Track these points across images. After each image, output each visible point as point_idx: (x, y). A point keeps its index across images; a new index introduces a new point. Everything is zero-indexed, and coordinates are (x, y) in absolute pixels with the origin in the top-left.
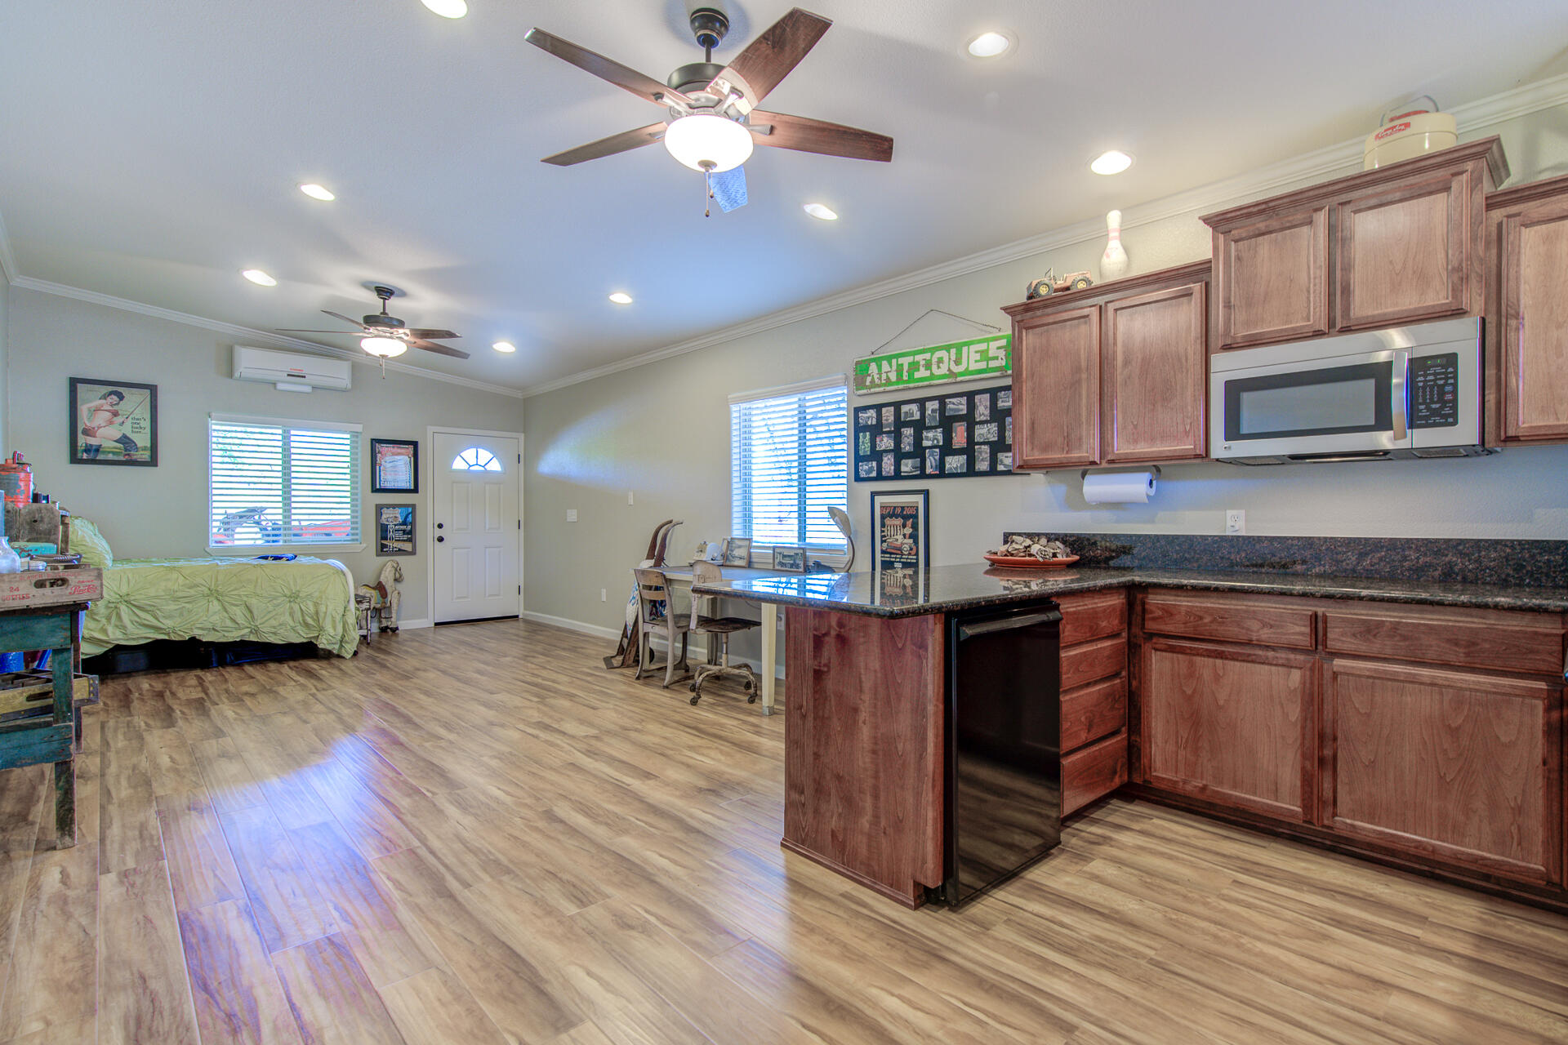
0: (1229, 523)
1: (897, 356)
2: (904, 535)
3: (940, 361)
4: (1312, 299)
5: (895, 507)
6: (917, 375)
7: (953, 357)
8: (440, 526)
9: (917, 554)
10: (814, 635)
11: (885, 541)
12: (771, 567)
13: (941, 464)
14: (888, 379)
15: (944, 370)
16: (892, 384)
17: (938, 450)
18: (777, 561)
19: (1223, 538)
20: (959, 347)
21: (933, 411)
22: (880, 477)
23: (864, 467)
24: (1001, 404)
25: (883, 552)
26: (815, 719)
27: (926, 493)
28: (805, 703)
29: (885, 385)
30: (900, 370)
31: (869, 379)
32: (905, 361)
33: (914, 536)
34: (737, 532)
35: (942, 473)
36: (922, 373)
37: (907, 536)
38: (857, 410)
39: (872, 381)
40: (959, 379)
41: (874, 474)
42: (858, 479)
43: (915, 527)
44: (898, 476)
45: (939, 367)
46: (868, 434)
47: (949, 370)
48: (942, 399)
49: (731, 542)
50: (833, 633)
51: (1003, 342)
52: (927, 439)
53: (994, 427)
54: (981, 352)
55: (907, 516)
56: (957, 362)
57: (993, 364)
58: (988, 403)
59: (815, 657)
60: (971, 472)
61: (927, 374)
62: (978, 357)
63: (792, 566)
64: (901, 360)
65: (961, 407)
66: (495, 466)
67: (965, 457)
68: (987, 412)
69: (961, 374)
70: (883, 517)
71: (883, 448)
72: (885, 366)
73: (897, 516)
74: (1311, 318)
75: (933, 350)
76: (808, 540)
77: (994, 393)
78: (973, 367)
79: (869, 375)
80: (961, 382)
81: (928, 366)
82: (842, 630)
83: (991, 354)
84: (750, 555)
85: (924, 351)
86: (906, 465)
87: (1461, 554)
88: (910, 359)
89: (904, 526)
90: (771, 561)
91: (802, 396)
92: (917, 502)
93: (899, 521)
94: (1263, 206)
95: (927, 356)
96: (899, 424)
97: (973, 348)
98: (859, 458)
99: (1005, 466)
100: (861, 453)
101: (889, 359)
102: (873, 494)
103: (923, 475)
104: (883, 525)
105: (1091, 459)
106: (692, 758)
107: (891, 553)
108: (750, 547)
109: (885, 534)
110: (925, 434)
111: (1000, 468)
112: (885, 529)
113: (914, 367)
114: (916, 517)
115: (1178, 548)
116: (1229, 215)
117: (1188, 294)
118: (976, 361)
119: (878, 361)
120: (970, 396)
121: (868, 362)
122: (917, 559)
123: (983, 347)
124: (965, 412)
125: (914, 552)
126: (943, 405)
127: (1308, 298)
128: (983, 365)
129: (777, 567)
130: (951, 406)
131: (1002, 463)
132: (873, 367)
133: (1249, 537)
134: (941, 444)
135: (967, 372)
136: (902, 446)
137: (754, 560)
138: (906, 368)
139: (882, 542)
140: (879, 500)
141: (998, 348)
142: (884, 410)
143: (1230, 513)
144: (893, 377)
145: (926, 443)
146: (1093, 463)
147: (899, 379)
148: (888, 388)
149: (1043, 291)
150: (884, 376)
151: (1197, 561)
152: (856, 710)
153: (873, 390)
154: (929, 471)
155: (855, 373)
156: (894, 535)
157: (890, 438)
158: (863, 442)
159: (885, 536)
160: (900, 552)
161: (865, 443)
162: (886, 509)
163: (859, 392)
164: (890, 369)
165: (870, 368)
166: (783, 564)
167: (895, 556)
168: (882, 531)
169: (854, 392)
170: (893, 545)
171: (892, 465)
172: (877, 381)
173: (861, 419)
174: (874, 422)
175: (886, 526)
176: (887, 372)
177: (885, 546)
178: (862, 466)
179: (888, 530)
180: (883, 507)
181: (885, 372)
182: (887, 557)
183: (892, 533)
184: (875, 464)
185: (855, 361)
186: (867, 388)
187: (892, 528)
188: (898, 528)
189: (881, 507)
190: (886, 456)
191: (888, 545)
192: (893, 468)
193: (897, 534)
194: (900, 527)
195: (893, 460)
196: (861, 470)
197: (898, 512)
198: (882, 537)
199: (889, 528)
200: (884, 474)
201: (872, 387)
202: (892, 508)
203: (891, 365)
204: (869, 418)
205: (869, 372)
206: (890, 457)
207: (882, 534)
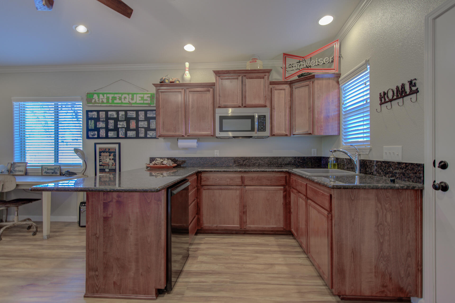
0: (215, 154)
1: (107, 94)
2: (110, 159)
3: (125, 98)
4: (238, 98)
5: (106, 149)
6: (115, 102)
7: (131, 97)
9: (115, 166)
10: (104, 203)
11: (101, 161)
12: (41, 174)
13: (126, 134)
14: (103, 102)
15: (127, 101)
16: (104, 103)
17: (124, 129)
18: (43, 172)
19: (214, 158)
20: (133, 94)
21: (122, 115)
22: (99, 137)
23: (91, 134)
24: (148, 115)
25: (100, 165)
26: (104, 238)
27: (119, 144)
28: (98, 232)
29: (101, 104)
30: (108, 98)
31: (93, 101)
32: (111, 96)
33: (114, 160)
34: (17, 159)
35: (126, 137)
36: (118, 101)
37: (111, 159)
38: (88, 112)
39: (95, 101)
40: (133, 105)
41: (96, 136)
42: (88, 137)
43: (115, 156)
44: (107, 137)
45: (125, 100)
46: (93, 121)
47: (129, 101)
48: (126, 111)
49: (13, 165)
50: (114, 200)
51: (149, 95)
52: (120, 124)
53: (146, 123)
54: (142, 97)
55: (110, 152)
56: (132, 99)
57: (145, 102)
58: (144, 115)
59: (104, 212)
60: (137, 137)
61: (120, 102)
62: (140, 99)
63: (53, 173)
64: (108, 95)
65: (133, 115)
67: (135, 132)
68: (144, 117)
69: (134, 104)
70: (100, 152)
71: (100, 127)
72: (101, 96)
73: (106, 152)
74: (238, 103)
75: (122, 94)
77: (146, 111)
78: (138, 102)
79: (94, 99)
80: (134, 106)
81: (120, 99)
83: (145, 98)
84: (26, 170)
85: (118, 93)
86: (111, 134)
87: (262, 160)
88: (113, 95)
89: (110, 156)
90: (41, 172)
91: (56, 103)
92: (116, 147)
93: (108, 154)
94: (228, 72)
95: (120, 95)
96: (107, 119)
97: (138, 95)
98: (88, 130)
99: (150, 135)
100: (90, 128)
101: (103, 94)
102: (95, 144)
103: (118, 137)
104: (100, 155)
105: (182, 135)
106: (8, 272)
107: (104, 166)
108: (26, 166)
109: (101, 158)
110: (119, 123)
111: (148, 136)
112: (101, 157)
113: (114, 98)
114: (115, 152)
115: (203, 161)
116: (220, 72)
117: (209, 91)
118: (139, 100)
119: (98, 94)
120: (137, 112)
121: (93, 94)
122: (116, 168)
123: (142, 96)
124: (135, 117)
125: (114, 165)
126: (126, 114)
127: (237, 97)
128: (142, 102)
129: (44, 174)
130: (130, 114)
131: (149, 135)
132: (95, 96)
133: (220, 157)
134: (126, 127)
135: (136, 103)
136: (109, 126)
137: (28, 171)
138: (111, 98)
139: (100, 162)
140: (98, 146)
141: (148, 97)
142: (101, 113)
143: (215, 151)
144: (105, 101)
145: (119, 126)
146: (183, 136)
147: (108, 102)
148: (102, 105)
149: (167, 81)
150: (101, 100)
151: (208, 164)
152: (127, 230)
153: (95, 105)
154: (120, 136)
155: (86, 97)
156: (105, 159)
157: (103, 123)
158: (91, 124)
159: (101, 159)
160: (108, 165)
161: (92, 124)
162: (102, 150)
163: (88, 105)
164: (103, 98)
165: (94, 96)
166: (47, 172)
167: (106, 167)
168: (100, 158)
169: (86, 105)
170: (105, 163)
171: (104, 133)
172: (97, 101)
173: (90, 115)
174: (96, 117)
175: (102, 156)
176: (102, 99)
177: (101, 163)
178: (90, 133)
179: (102, 157)
180: (100, 149)
181: (101, 99)
182: (102, 167)
183: (104, 158)
184: (96, 132)
185: (87, 92)
186: (92, 103)
187: (104, 156)
188: (107, 156)
189: (99, 149)
190: (102, 130)
191: (102, 163)
192: (105, 134)
193: (106, 159)
194: (108, 156)
195: (105, 131)
196: (90, 134)
197: (107, 150)
198: (100, 160)
199: (103, 156)
200: (100, 136)
201: (95, 103)
202: (104, 149)
203: (104, 96)
204: (93, 115)
205: (94, 98)
206: (103, 130)
207: (100, 159)
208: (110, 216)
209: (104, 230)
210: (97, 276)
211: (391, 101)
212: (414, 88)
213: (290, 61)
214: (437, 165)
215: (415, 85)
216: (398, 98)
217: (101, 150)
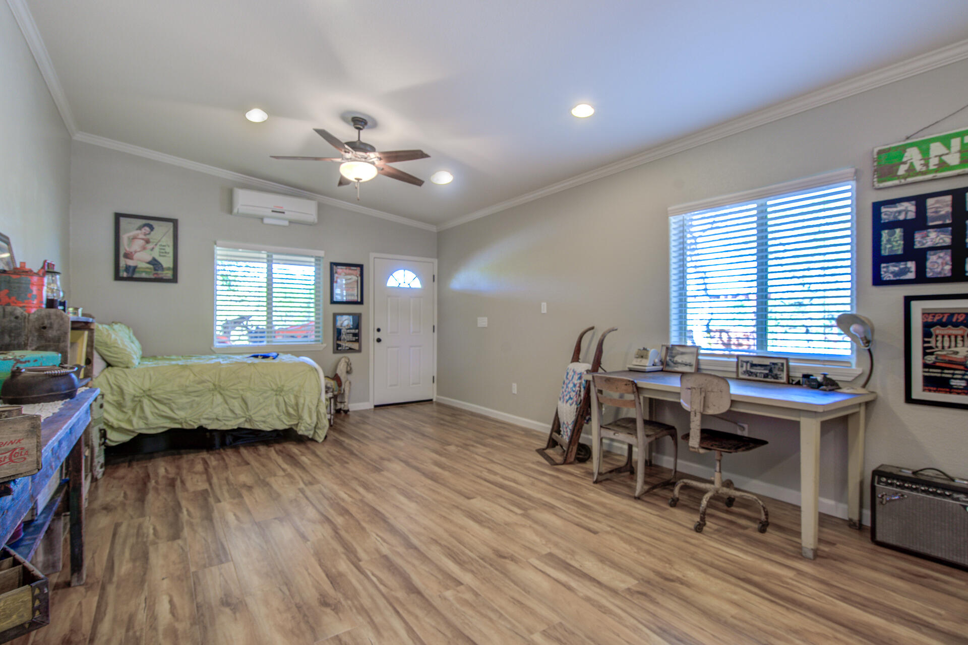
1: (963, 135)
5: (952, 315)
8: (379, 330)
11: (932, 354)
12: (734, 376)
14: (943, 165)
18: (741, 370)
22: (921, 278)
23: (888, 271)
25: (925, 366)
29: (937, 171)
30: (965, 150)
31: (902, 170)
34: (674, 340)
38: (877, 207)
39: (911, 171)
41: (911, 276)
42: (878, 280)
44: (958, 275)
46: (898, 230)
49: (669, 349)
63: (766, 376)
66: (417, 284)
70: (927, 328)
71: (929, 244)
72: (936, 149)
73: (956, 325)
76: (770, 349)
79: (905, 163)
84: (698, 361)
90: (735, 369)
91: (761, 201)
93: (962, 331)
98: (878, 259)
100: (885, 252)
101: (947, 140)
102: (908, 300)
104: (927, 334)
107: (943, 368)
108: (698, 354)
109: (933, 344)
112: (933, 340)
119: (924, 147)
121: (903, 149)
129: (741, 376)
132: (913, 156)
137: (702, 367)
139: (925, 354)
140: (917, 308)
142: (930, 202)
144: (954, 159)
148: (940, 175)
150: (934, 162)
153: (910, 180)
155: (875, 164)
156: (949, 347)
157: (944, 233)
158: (889, 241)
159: (931, 348)
160: (962, 367)
161: (893, 241)
162: (934, 316)
163: (882, 185)
164: (947, 152)
165: (906, 154)
166: (752, 373)
167: (951, 372)
168: (924, 342)
169: (873, 186)
170: (947, 359)
171: (947, 264)
172: (918, 167)
173: (885, 214)
174: (912, 215)
175: (934, 337)
176: (940, 156)
177: (930, 359)
178: (887, 267)
179: (937, 341)
180: (929, 314)
181: (936, 156)
182: (935, 373)
183: (946, 344)
184: (911, 265)
185: (876, 150)
186: (899, 177)
187: (946, 338)
188: (959, 338)
189: (923, 314)
190: (934, 255)
191: (936, 358)
192: (948, 268)
193: (956, 346)
194: (963, 337)
195: (948, 258)
196: (885, 272)
197: (957, 319)
198: (925, 349)
199: (940, 338)
200: (929, 274)
201: (909, 176)
202: (946, 316)
203: (948, 146)
204: (900, 212)
205: (904, 159)
206: (942, 255)
207: (926, 345)
217: (930, 317)
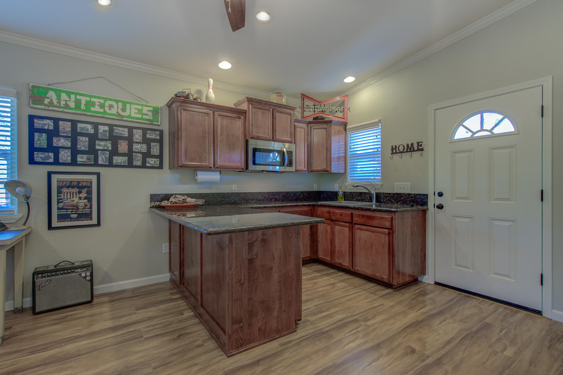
0: (234, 189)
1: (76, 94)
2: (80, 198)
3: (111, 107)
4: (269, 131)
5: (71, 182)
6: (92, 109)
7: (120, 107)
9: (91, 208)
10: (249, 243)
11: (62, 202)
13: (111, 160)
14: (67, 106)
15: (114, 111)
16: (71, 109)
17: (108, 152)
19: (233, 193)
20: (125, 103)
21: (104, 131)
22: (56, 162)
23: (39, 156)
24: (148, 136)
25: (59, 209)
26: (249, 282)
27: (98, 175)
29: (64, 108)
30: (78, 103)
31: (47, 101)
32: (84, 100)
33: (89, 199)
35: (111, 164)
36: (97, 109)
37: (83, 198)
38: (31, 118)
39: (51, 103)
40: (124, 119)
41: (51, 160)
42: (32, 161)
43: (89, 193)
44: (74, 162)
45: (110, 109)
46: (44, 134)
47: (118, 112)
48: (111, 126)
50: (259, 239)
51: (151, 109)
52: (99, 145)
53: (145, 146)
54: (139, 110)
55: (80, 186)
56: (124, 110)
57: (144, 117)
58: (141, 134)
59: (249, 253)
60: (130, 165)
61: (102, 110)
62: (136, 111)
64: (78, 97)
65: (124, 133)
67: (127, 158)
68: (141, 138)
69: (126, 117)
70: (60, 189)
71: (60, 145)
72: (64, 96)
73: (73, 187)
74: (269, 136)
75: (106, 99)
77: (145, 131)
78: (133, 115)
79: (48, 98)
80: (126, 121)
81: (102, 106)
82: (264, 237)
83: (144, 112)
85: (99, 98)
86: (82, 158)
88: (88, 99)
89: (80, 192)
92: (92, 179)
93: (76, 190)
95: (102, 101)
96: (74, 135)
97: (133, 106)
98: (32, 149)
99: (151, 164)
100: (36, 146)
101: (69, 94)
102: (50, 174)
103: (96, 164)
104: (59, 192)
107: (67, 209)
109: (62, 197)
110: (97, 142)
111: (148, 165)
112: (62, 195)
113: (90, 104)
114: (90, 187)
115: (220, 197)
116: (253, 100)
117: (240, 118)
118: (135, 113)
119: (58, 93)
120: (131, 129)
121: (48, 90)
122: (91, 211)
123: (140, 107)
124: (127, 135)
125: (89, 206)
128: (140, 116)
130: (117, 131)
131: (149, 163)
132: (52, 95)
133: (239, 193)
134: (110, 149)
135: (129, 116)
136: (78, 146)
138: (83, 102)
139: (58, 203)
141: (148, 111)
142: (61, 123)
143: (234, 186)
144: (72, 105)
145: (97, 147)
146: (211, 167)
147: (78, 107)
148: (66, 110)
150: (62, 103)
151: (226, 201)
152: (271, 269)
153: (50, 108)
154: (100, 162)
155: (31, 92)
156: (70, 198)
157: (68, 140)
158: (39, 139)
159: (62, 199)
160: (76, 208)
161: (41, 140)
162: (63, 183)
163: (34, 106)
164: (69, 100)
165: (49, 93)
167: (71, 210)
168: (58, 196)
169: (29, 105)
170: (69, 204)
171: (69, 156)
172: (55, 102)
173: (36, 124)
174: (51, 128)
175: (63, 193)
176: (66, 101)
177: (61, 205)
178: (38, 154)
179: (64, 195)
180: (60, 181)
181: (64, 100)
182: (63, 212)
183: (69, 197)
184: (51, 155)
185: (31, 84)
186: (45, 105)
187: (69, 194)
188: (74, 194)
189: (57, 181)
190: (63, 151)
191: (64, 204)
192: (69, 158)
193: (73, 198)
194: (76, 193)
195: (70, 154)
196: (37, 157)
197: (74, 184)
198: (58, 200)
199: (66, 194)
200: (61, 161)
201: (50, 106)
202: (68, 182)
203: (70, 97)
204: (45, 124)
205: (48, 96)
206: (67, 151)
207: (59, 198)
208: (255, 257)
209: (249, 273)
210: (242, 327)
211: (401, 152)
212: (420, 147)
213: (307, 102)
214: (436, 194)
215: (421, 146)
216: (407, 152)
217: (61, 183)
